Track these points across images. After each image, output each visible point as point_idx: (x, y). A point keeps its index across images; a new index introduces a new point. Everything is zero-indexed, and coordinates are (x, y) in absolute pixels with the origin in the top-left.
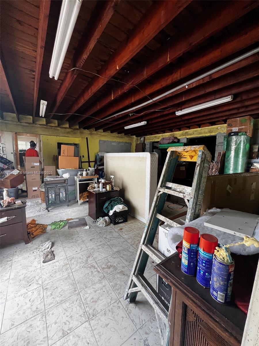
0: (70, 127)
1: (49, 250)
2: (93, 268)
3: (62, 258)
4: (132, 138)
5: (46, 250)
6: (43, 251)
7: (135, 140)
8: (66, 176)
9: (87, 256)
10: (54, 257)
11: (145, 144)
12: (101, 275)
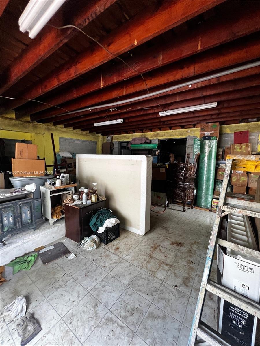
0: (18, 118)
1: (24, 315)
2: (111, 323)
3: (53, 322)
4: (98, 136)
5: (19, 317)
6: (13, 321)
7: (100, 139)
8: (31, 188)
9: (93, 305)
10: (40, 326)
11: (113, 143)
12: (127, 330)
